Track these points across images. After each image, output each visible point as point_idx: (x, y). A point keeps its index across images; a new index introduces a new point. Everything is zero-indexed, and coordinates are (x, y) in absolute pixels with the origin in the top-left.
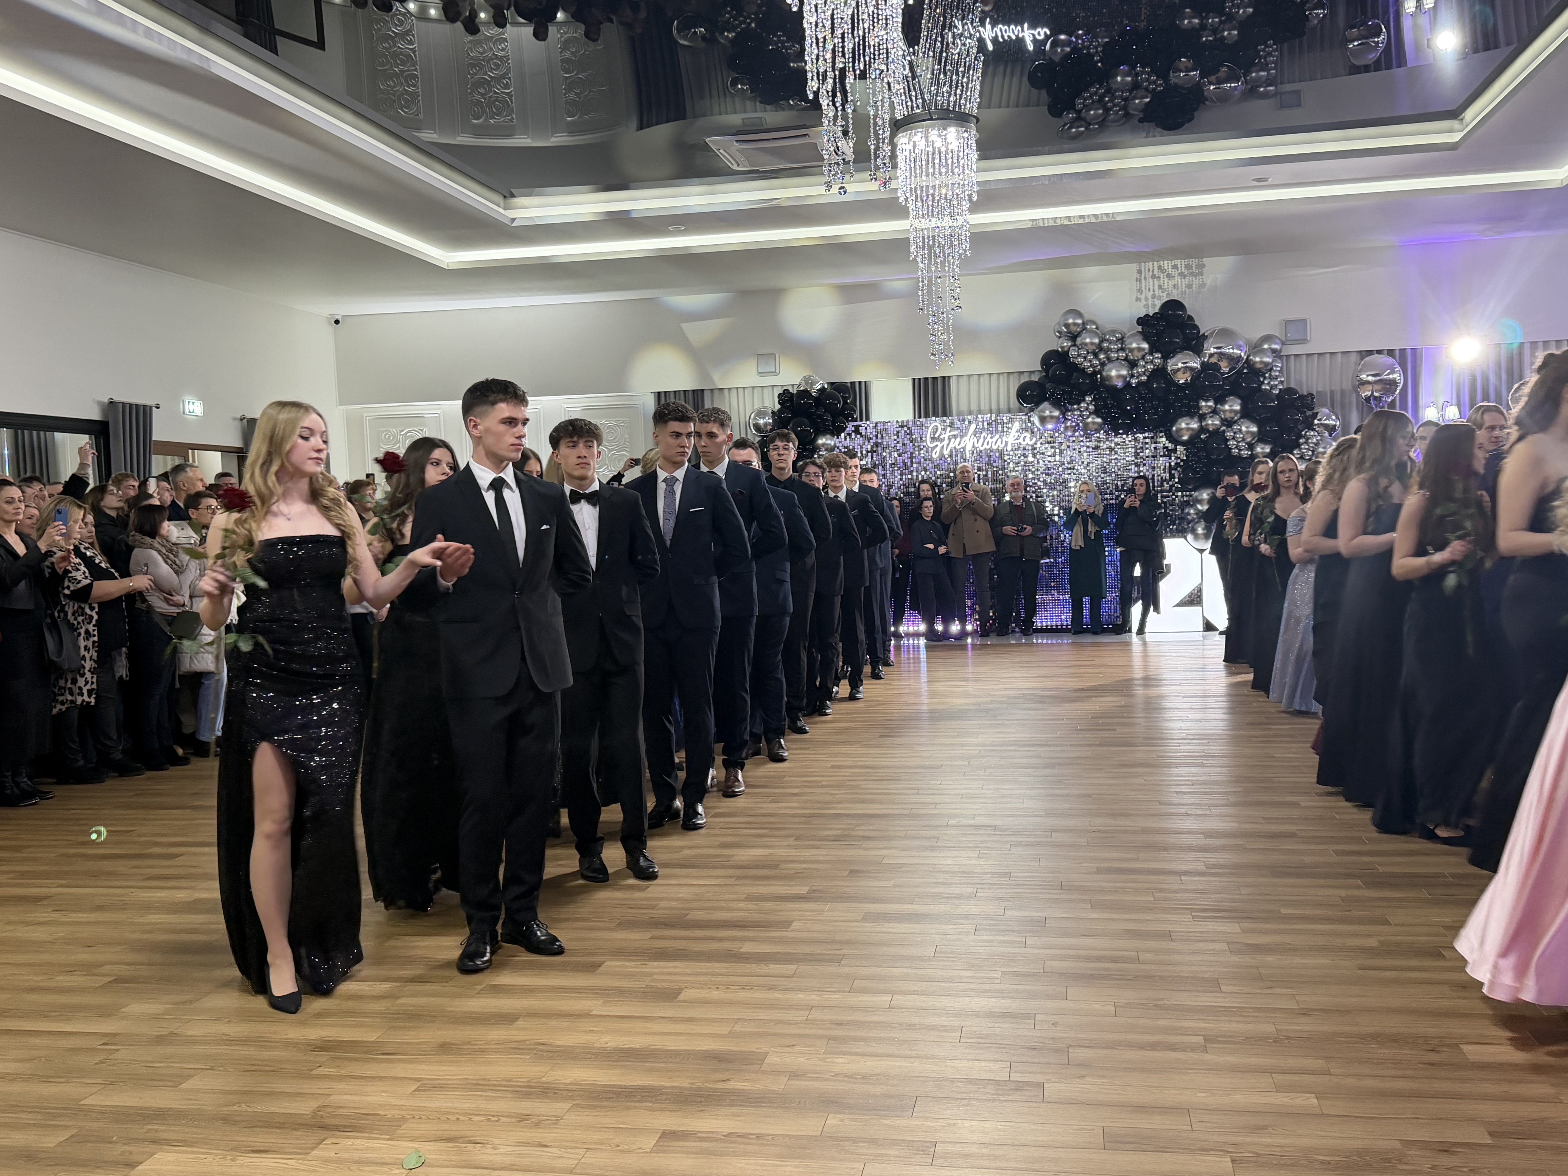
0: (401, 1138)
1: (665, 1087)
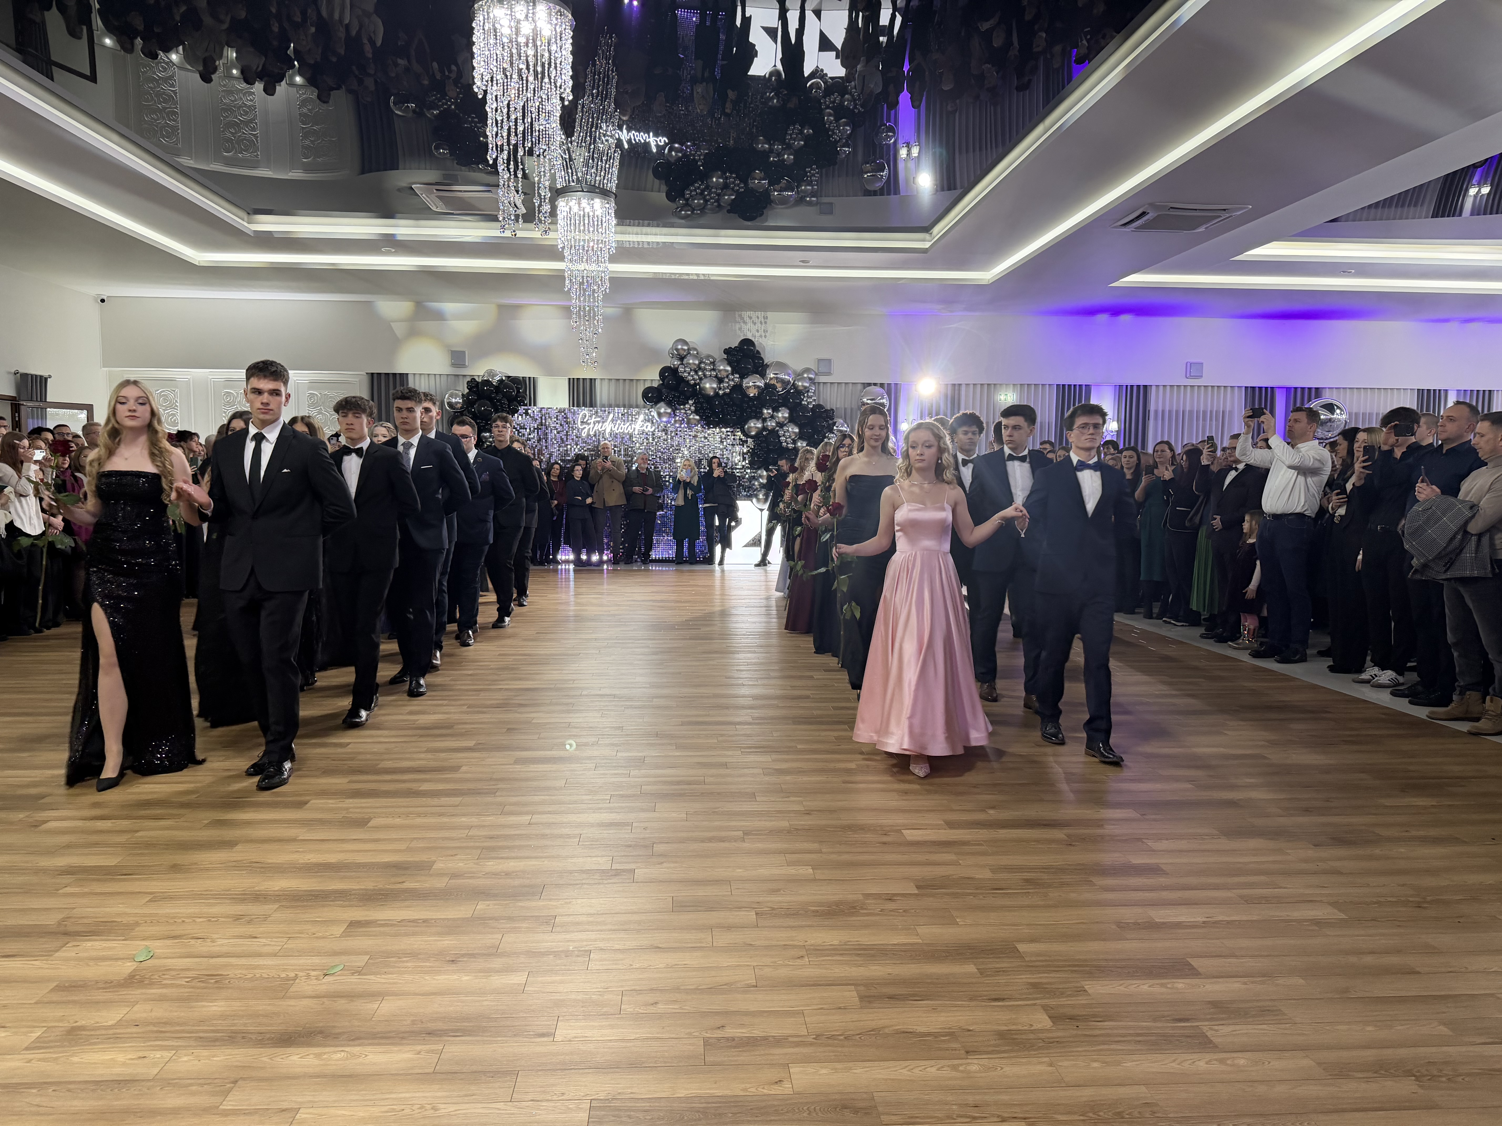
0: (134, 938)
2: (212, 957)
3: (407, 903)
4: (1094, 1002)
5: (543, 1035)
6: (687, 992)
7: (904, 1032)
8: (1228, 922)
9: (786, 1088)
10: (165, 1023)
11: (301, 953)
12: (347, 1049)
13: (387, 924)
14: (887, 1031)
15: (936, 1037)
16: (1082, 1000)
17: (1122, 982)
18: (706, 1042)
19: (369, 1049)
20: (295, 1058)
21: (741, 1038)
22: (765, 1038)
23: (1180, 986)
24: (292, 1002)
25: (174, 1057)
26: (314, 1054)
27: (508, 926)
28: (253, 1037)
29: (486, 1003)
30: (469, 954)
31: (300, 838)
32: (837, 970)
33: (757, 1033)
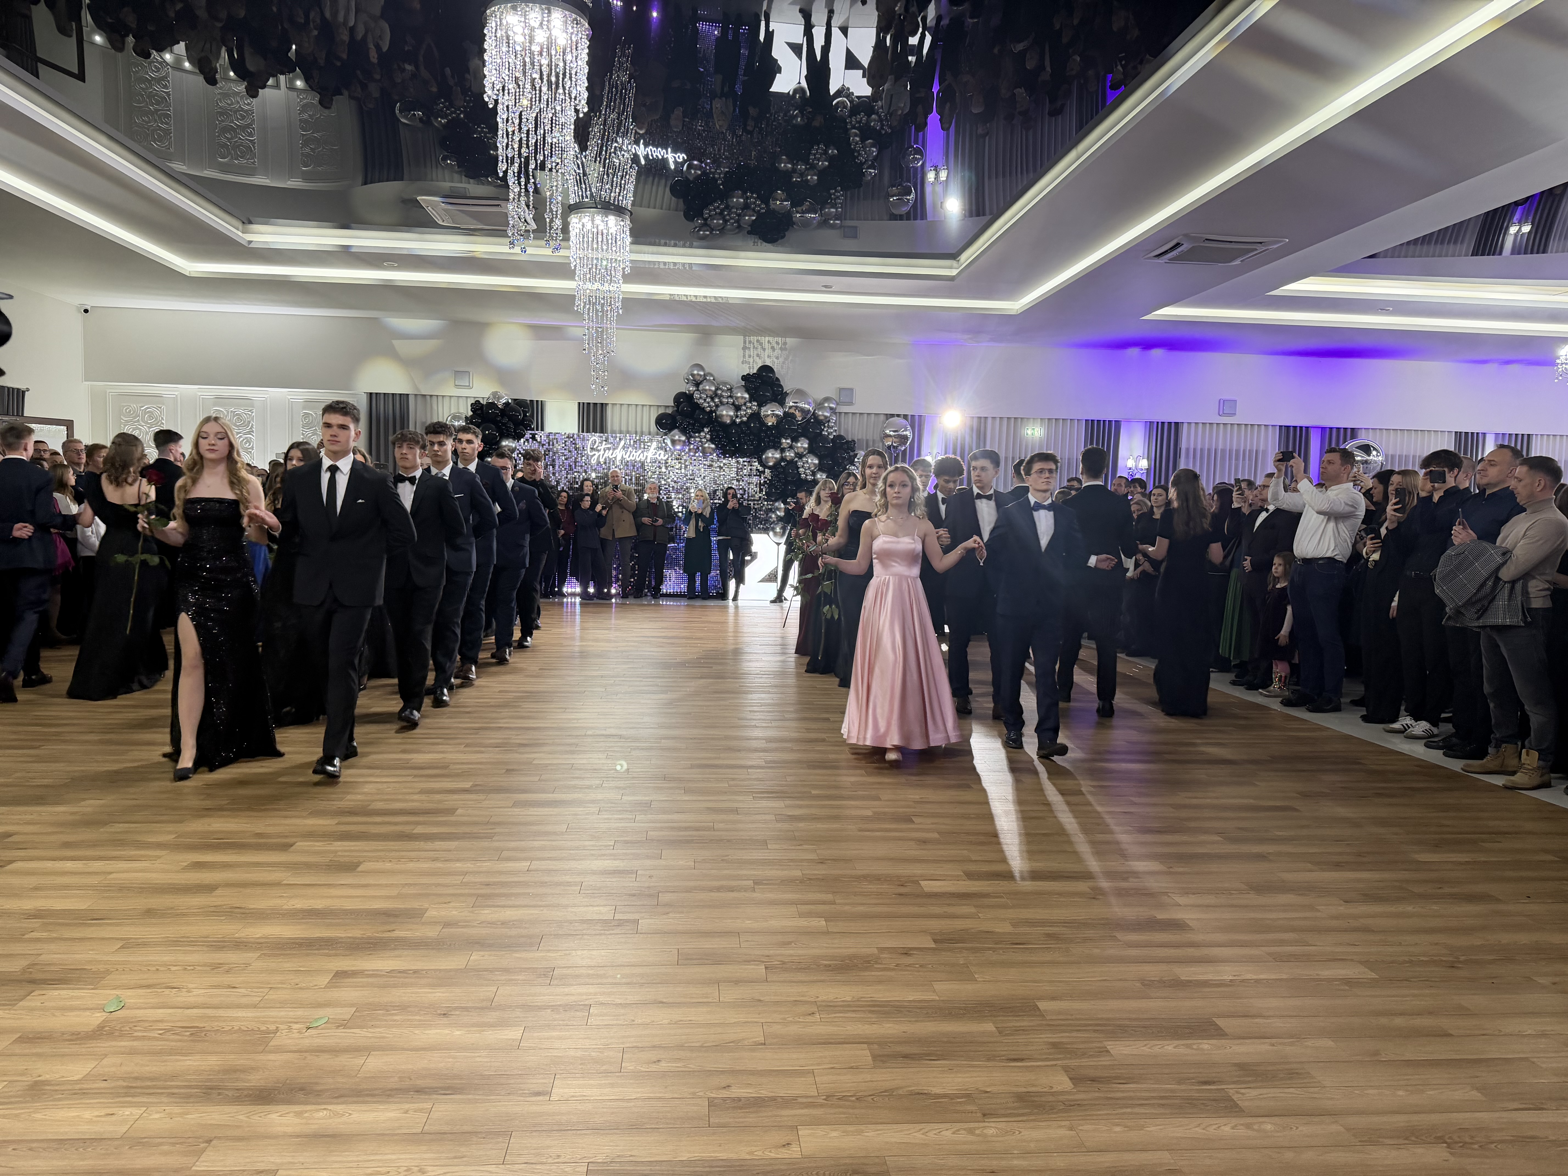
0: (104, 987)
1: (341, 938)
2: (188, 1008)
3: (397, 952)
4: (1116, 1063)
5: (538, 1094)
6: (692, 1049)
7: (919, 1094)
8: (1257, 981)
9: (794, 1152)
10: (136, 1078)
11: (283, 1004)
12: (329, 1107)
13: (375, 974)
14: (900, 1092)
15: (952, 1099)
16: (1105, 1061)
17: (1145, 1042)
18: (712, 1103)
19: (353, 1107)
20: (274, 1116)
21: (748, 1099)
22: (773, 1099)
23: (1206, 1047)
24: (272, 1057)
25: (145, 1115)
26: (295, 1112)
27: (504, 978)
28: (230, 1093)
29: (478, 1059)
30: (462, 1008)
31: (285, 882)
32: (849, 1028)
33: (764, 1093)
